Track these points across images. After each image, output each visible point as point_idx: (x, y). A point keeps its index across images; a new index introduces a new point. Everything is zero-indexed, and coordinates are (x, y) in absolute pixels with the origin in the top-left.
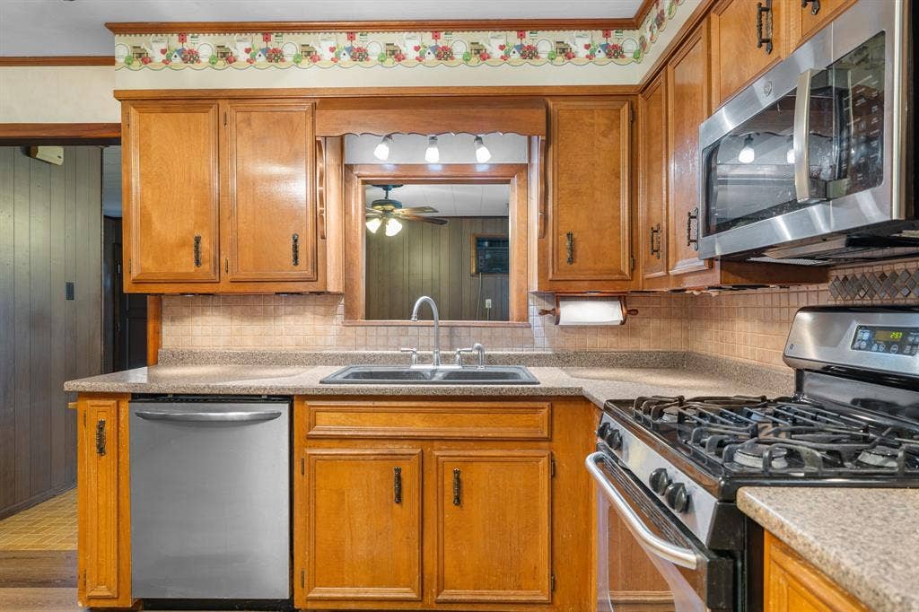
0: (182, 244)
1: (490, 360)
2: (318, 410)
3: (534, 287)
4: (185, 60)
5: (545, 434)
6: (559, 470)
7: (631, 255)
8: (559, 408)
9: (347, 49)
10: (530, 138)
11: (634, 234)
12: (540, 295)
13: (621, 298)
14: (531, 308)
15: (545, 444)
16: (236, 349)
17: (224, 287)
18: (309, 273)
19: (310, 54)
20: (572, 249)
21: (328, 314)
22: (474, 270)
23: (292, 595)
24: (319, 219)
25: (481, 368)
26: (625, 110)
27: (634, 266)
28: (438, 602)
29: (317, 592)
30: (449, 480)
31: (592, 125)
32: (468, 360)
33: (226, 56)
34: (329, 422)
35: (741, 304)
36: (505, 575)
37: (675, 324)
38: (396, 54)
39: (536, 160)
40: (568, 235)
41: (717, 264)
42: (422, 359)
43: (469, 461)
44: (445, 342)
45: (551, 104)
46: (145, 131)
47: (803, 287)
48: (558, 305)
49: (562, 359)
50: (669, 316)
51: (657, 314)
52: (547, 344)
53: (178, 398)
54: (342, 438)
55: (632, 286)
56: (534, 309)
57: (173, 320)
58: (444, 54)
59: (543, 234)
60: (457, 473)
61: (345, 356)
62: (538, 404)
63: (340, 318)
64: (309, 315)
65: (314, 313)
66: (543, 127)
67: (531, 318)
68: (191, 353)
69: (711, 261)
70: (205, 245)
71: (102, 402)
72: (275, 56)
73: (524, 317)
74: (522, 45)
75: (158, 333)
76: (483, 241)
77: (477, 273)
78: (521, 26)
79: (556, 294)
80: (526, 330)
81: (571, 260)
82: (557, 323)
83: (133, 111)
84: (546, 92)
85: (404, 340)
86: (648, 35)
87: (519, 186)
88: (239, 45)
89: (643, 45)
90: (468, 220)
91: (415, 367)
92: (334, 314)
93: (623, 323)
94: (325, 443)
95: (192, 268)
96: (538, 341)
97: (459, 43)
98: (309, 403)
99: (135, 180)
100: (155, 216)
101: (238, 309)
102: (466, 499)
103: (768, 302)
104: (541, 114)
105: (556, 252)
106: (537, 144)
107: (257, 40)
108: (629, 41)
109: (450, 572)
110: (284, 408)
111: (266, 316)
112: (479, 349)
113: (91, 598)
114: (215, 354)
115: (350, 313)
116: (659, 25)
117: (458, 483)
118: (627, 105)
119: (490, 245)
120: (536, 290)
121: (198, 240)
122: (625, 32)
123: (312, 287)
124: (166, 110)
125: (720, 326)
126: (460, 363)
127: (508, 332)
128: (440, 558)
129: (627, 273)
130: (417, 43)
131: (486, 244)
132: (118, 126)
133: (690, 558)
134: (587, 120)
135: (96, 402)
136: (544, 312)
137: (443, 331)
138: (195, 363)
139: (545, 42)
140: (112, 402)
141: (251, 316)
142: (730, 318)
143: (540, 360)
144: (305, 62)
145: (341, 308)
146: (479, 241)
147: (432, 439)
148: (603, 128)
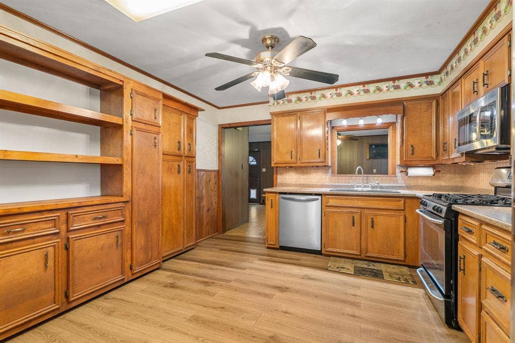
0: (287, 153)
1: (381, 187)
2: (329, 198)
3: (398, 163)
4: (288, 102)
5: (403, 208)
6: (407, 220)
7: (437, 152)
8: (407, 200)
9: (335, 94)
10: (397, 115)
11: (438, 144)
12: (400, 166)
13: (433, 166)
14: (397, 170)
15: (403, 212)
16: (298, 183)
17: (299, 164)
18: (323, 160)
19: (324, 96)
20: (413, 150)
21: (327, 173)
22: (368, 157)
23: (321, 249)
24: (326, 144)
25: (378, 190)
26: (434, 102)
27: (437, 156)
28: (366, 256)
29: (329, 249)
30: (370, 221)
31: (421, 109)
32: (373, 187)
33: (299, 100)
34: (332, 202)
35: (482, 168)
36: (388, 251)
37: (457, 175)
38: (351, 93)
39: (399, 120)
40: (411, 146)
41: (464, 154)
42: (357, 187)
43: (377, 215)
44: (365, 181)
45: (405, 103)
46: (277, 123)
47: (501, 161)
48: (407, 169)
49: (409, 187)
50: (455, 173)
51: (449, 172)
52: (403, 183)
53: (290, 194)
54: (336, 207)
55: (437, 162)
56: (398, 171)
57: (280, 174)
58: (367, 91)
59: (402, 145)
60: (372, 219)
61: (332, 185)
62: (400, 199)
63: (330, 174)
64: (320, 173)
65: (322, 172)
66: (402, 111)
67: (397, 174)
68: (286, 184)
69: (462, 154)
70: (293, 153)
71: (272, 194)
72: (314, 98)
73: (394, 173)
74: (394, 85)
75: (277, 178)
76: (372, 145)
77: (370, 158)
78: (394, 79)
79: (406, 165)
80: (395, 178)
81: (412, 154)
82: (407, 175)
83: (275, 118)
84: (403, 99)
85: (351, 180)
86: (443, 77)
87: (392, 129)
88: (303, 96)
89: (441, 81)
90: (366, 137)
91: (355, 189)
92: (328, 172)
93: (434, 175)
94: (331, 208)
95: (290, 159)
96: (399, 181)
97: (372, 87)
98: (327, 196)
99: (275, 136)
100: (280, 145)
101: (299, 171)
102: (375, 227)
103: (491, 166)
104: (401, 108)
105: (407, 151)
106: (399, 117)
107: (308, 94)
108: (436, 79)
109: (370, 248)
110: (319, 197)
111: (307, 173)
112: (378, 183)
113: (269, 244)
114: (292, 184)
115: (333, 173)
116: (447, 76)
117: (373, 222)
118: (435, 101)
119: (375, 147)
120: (399, 164)
121: (292, 151)
122: (435, 76)
123: (324, 164)
124: (283, 116)
125: (475, 175)
126: (371, 188)
127: (388, 178)
128: (367, 243)
129: (435, 157)
130: (358, 89)
131: (374, 147)
132: (270, 120)
133: (441, 222)
134: (419, 107)
135: (271, 194)
136: (402, 172)
137: (365, 178)
138: (287, 186)
139: (403, 83)
140: (274, 194)
141: (303, 173)
142: (478, 173)
143: (400, 187)
144: (323, 99)
145: (330, 170)
146: (371, 146)
147: (364, 208)
148: (425, 109)
